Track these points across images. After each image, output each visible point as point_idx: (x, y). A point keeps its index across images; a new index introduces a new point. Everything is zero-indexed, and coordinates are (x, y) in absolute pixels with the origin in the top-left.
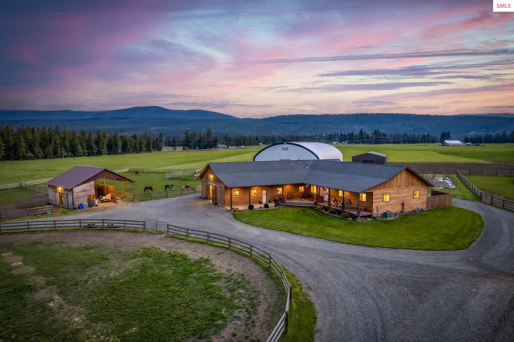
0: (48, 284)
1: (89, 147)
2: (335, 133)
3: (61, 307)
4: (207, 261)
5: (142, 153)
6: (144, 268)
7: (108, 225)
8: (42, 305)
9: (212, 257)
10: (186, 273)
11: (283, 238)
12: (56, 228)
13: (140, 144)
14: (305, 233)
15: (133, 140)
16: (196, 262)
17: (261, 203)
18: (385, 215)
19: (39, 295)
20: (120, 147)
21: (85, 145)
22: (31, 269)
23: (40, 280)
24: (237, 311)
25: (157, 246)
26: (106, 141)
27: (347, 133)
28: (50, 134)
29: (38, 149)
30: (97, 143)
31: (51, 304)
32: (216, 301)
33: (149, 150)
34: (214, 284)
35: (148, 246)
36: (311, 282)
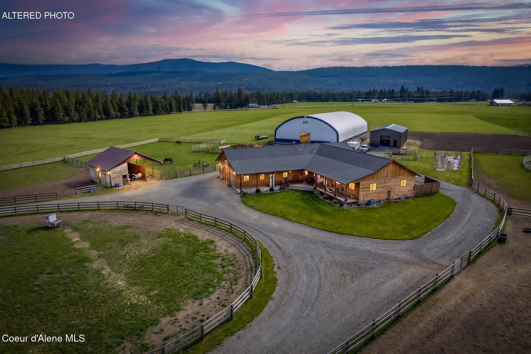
0: (100, 257)
1: (121, 110)
2: (374, 90)
3: (110, 275)
4: (212, 242)
5: (173, 113)
6: (165, 247)
7: (140, 206)
8: (98, 272)
9: (217, 239)
10: (195, 252)
11: (275, 223)
12: (100, 208)
13: (171, 105)
14: (294, 219)
15: (163, 101)
16: (204, 243)
17: (269, 186)
18: (369, 203)
19: (96, 265)
20: (151, 108)
21: (117, 108)
22: (87, 245)
23: (94, 253)
24: (224, 282)
25: (176, 227)
26: (137, 103)
27: (387, 90)
28: (84, 97)
29: (73, 113)
30: (129, 105)
31: (103, 272)
32: (211, 274)
33: (179, 110)
34: (212, 261)
35: (169, 227)
36: (282, 263)
